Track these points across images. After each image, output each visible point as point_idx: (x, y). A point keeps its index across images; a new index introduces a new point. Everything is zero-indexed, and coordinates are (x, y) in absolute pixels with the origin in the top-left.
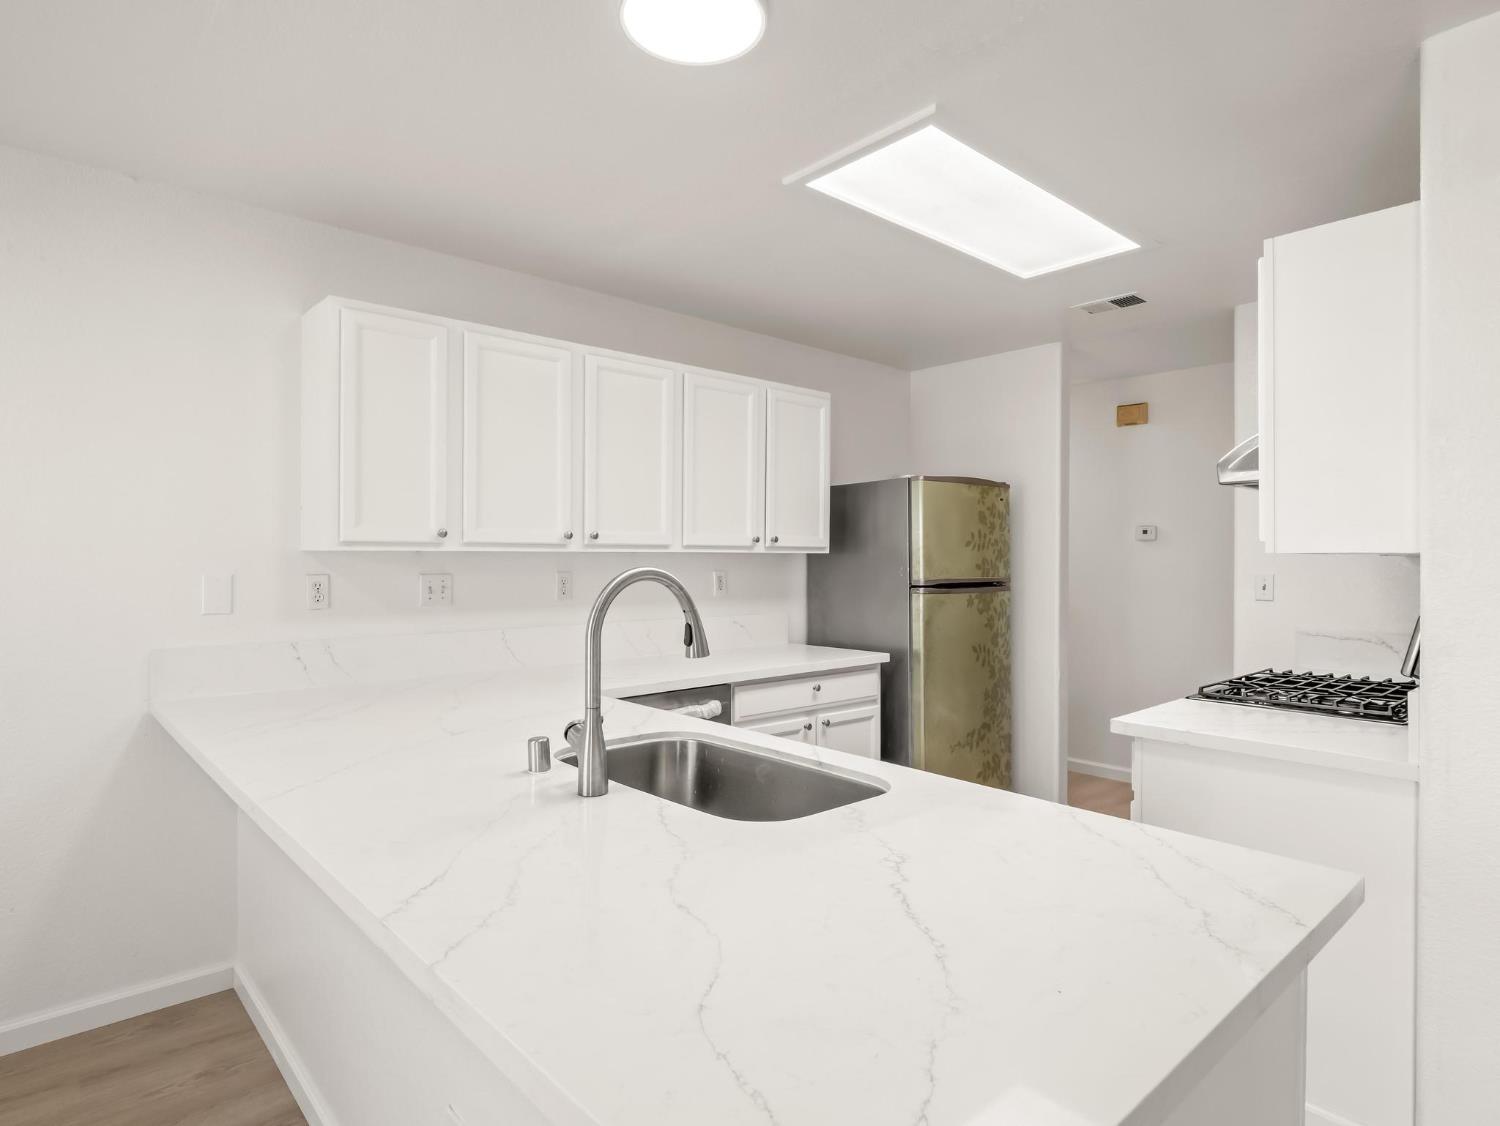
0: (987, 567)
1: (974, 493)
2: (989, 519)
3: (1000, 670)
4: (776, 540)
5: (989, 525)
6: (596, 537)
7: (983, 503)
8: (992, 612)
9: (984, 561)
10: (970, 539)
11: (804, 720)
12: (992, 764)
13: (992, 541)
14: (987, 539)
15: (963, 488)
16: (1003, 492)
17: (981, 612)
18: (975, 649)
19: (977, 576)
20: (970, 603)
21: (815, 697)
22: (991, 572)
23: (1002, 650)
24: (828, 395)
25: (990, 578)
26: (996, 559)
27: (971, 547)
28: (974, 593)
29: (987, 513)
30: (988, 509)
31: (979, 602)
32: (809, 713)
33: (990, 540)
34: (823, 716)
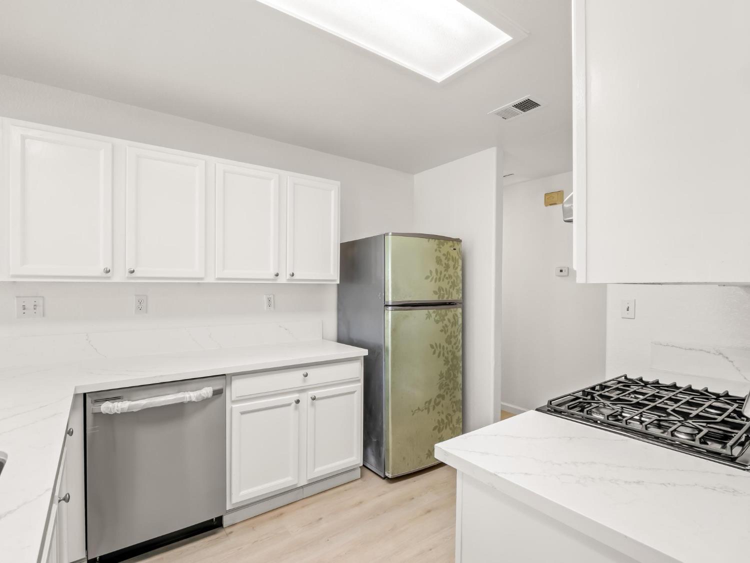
0: (442, 292)
1: (433, 243)
2: (444, 261)
3: (452, 360)
4: (293, 275)
5: (444, 265)
6: (133, 272)
7: (440, 251)
8: (446, 322)
9: (440, 289)
10: (429, 274)
11: (296, 396)
12: (446, 421)
13: (447, 276)
14: (443, 275)
15: (425, 240)
16: (456, 245)
17: (437, 322)
18: (432, 346)
19: (434, 298)
20: (429, 316)
21: (305, 381)
22: (446, 296)
23: (455, 347)
24: (339, 183)
25: (445, 299)
26: (450, 288)
27: (429, 280)
28: (432, 311)
29: (443, 258)
30: (444, 255)
31: (436, 316)
32: (302, 391)
33: (445, 275)
34: (312, 393)
